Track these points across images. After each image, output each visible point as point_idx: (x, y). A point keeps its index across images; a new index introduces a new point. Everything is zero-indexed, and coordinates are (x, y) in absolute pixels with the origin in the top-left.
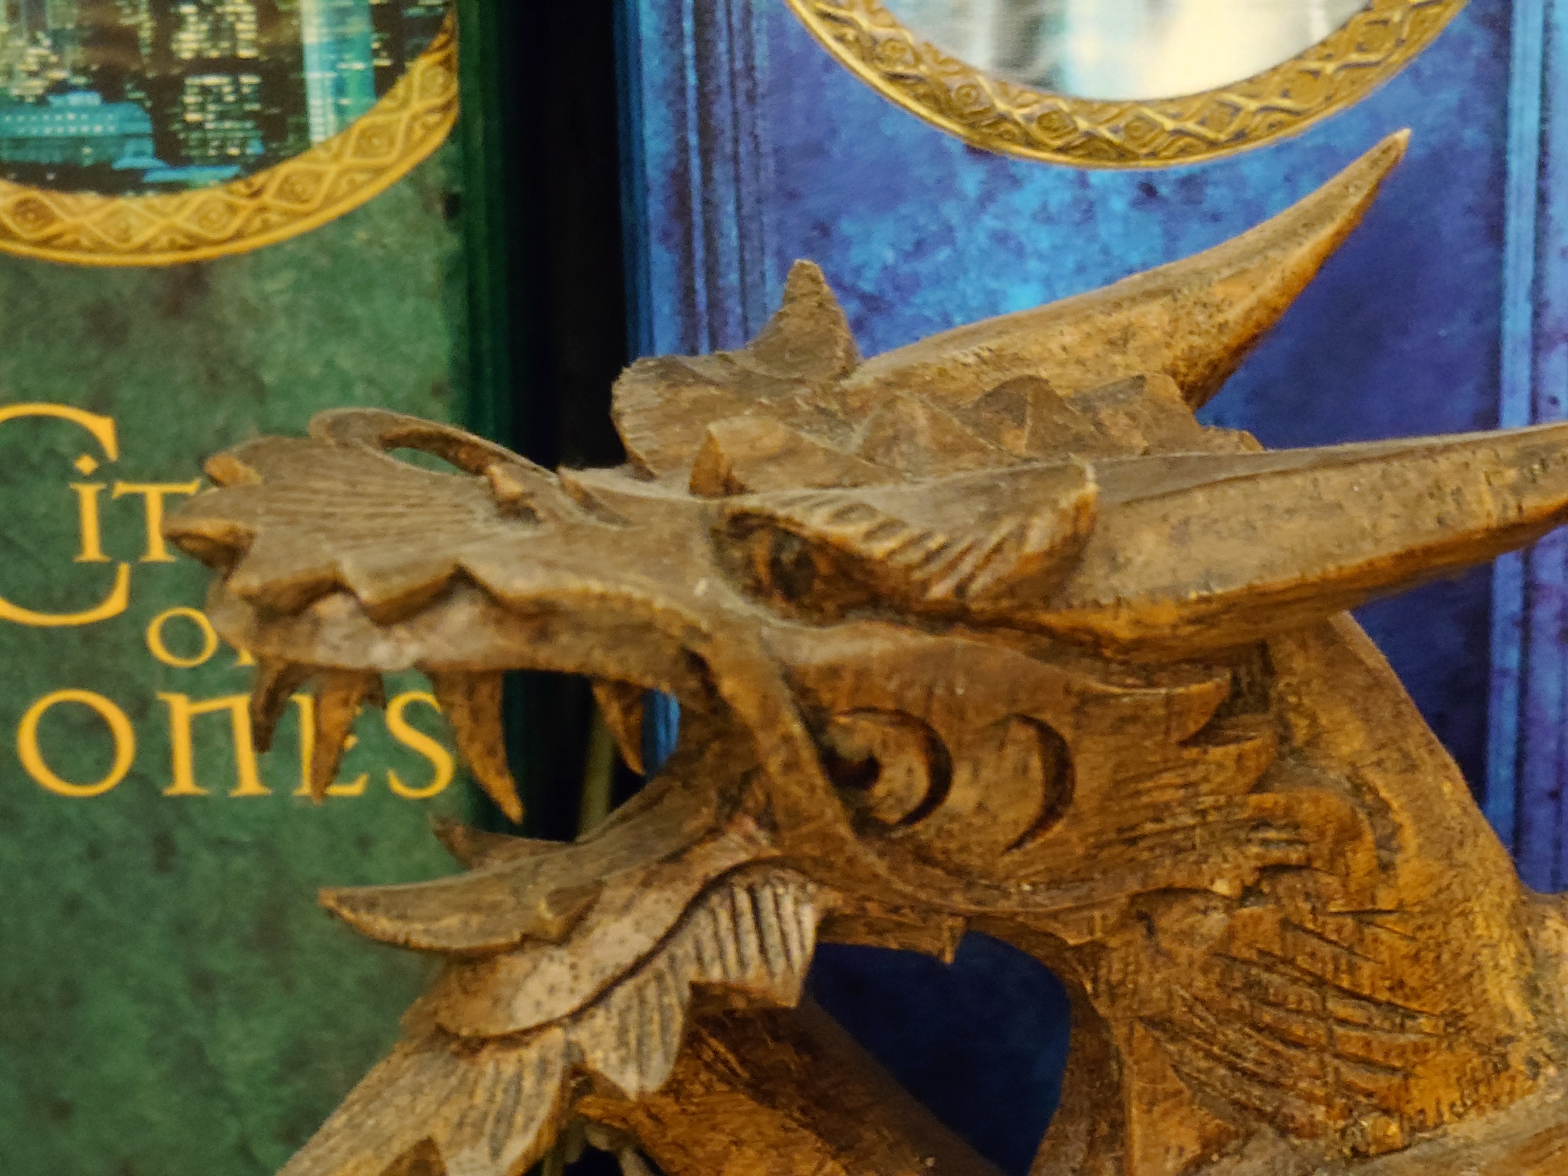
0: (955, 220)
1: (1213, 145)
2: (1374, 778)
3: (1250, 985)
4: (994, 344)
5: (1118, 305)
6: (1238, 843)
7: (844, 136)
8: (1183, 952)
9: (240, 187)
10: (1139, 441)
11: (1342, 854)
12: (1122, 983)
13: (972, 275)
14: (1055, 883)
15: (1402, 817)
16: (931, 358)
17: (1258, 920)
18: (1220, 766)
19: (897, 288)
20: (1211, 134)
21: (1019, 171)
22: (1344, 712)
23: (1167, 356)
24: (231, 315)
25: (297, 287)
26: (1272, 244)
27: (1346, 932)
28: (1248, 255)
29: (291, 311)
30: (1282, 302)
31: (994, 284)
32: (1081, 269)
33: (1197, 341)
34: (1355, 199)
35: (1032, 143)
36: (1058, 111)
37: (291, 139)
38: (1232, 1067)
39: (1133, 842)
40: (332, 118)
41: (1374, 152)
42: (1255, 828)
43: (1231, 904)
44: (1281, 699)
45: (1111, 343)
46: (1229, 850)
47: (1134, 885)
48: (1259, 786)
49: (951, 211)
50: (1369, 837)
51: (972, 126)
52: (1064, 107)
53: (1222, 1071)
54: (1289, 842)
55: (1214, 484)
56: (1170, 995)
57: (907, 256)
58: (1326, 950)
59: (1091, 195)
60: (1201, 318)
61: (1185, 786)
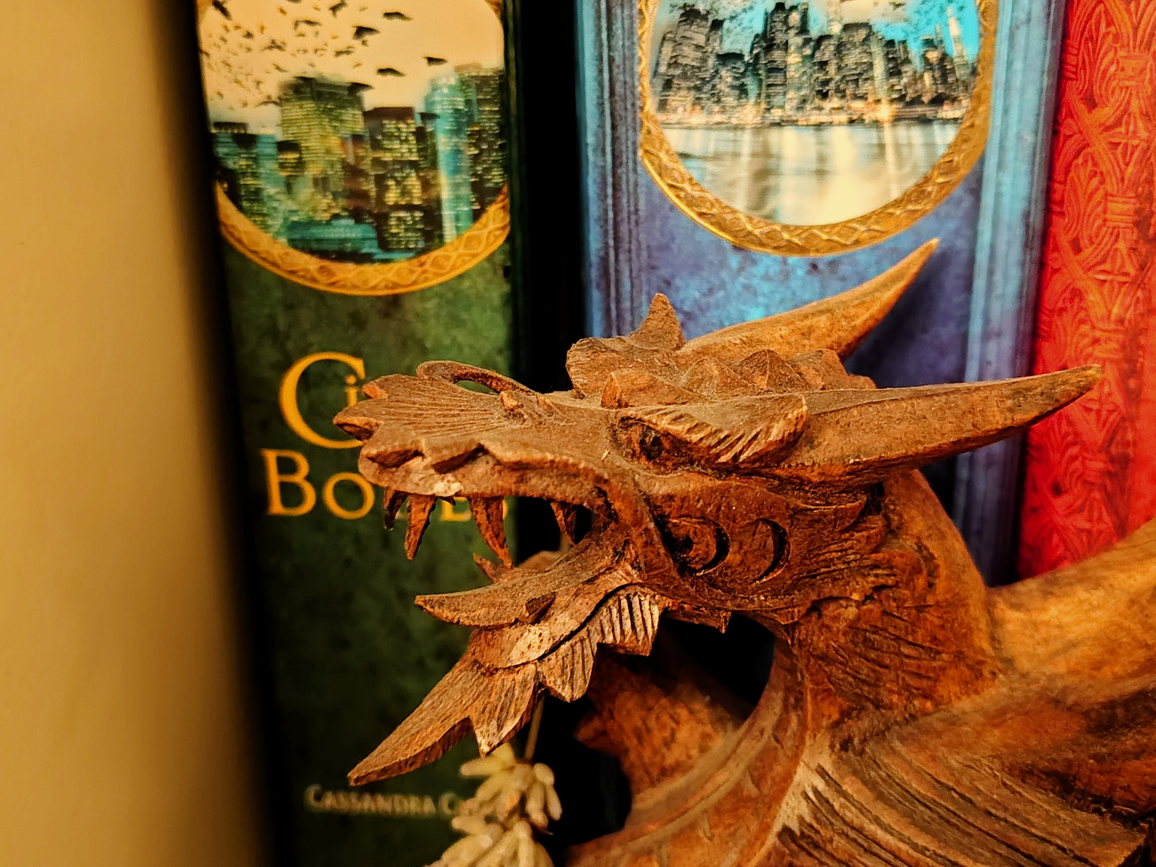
0: (727, 279)
1: (844, 246)
2: (928, 543)
3: (866, 640)
4: (748, 334)
5: (806, 317)
6: (864, 576)
7: (677, 241)
8: (835, 627)
9: (415, 261)
10: (820, 382)
11: (913, 580)
12: (805, 640)
13: (734, 303)
14: (775, 594)
15: (940, 562)
16: (718, 340)
17: (871, 611)
18: (859, 541)
19: (701, 309)
20: (843, 242)
21: (756, 257)
22: (914, 512)
23: (829, 341)
24: (410, 317)
25: (440, 306)
26: (877, 290)
27: (912, 616)
28: (865, 295)
29: (437, 316)
30: (880, 316)
31: (743, 308)
32: (782, 301)
33: (842, 334)
34: (914, 270)
35: (762, 245)
36: (775, 231)
37: (437, 241)
38: (855, 678)
39: (815, 577)
40: (454, 232)
41: (921, 249)
42: (872, 569)
43: (859, 604)
44: (886, 507)
45: (803, 334)
46: (859, 579)
47: (814, 597)
48: (876, 550)
49: (724, 275)
50: (925, 572)
51: (735, 237)
52: (778, 228)
53: (851, 679)
54: (888, 575)
55: (861, 405)
56: (828, 646)
57: (704, 295)
58: (901, 624)
59: (789, 268)
60: (844, 323)
61: (841, 551)
